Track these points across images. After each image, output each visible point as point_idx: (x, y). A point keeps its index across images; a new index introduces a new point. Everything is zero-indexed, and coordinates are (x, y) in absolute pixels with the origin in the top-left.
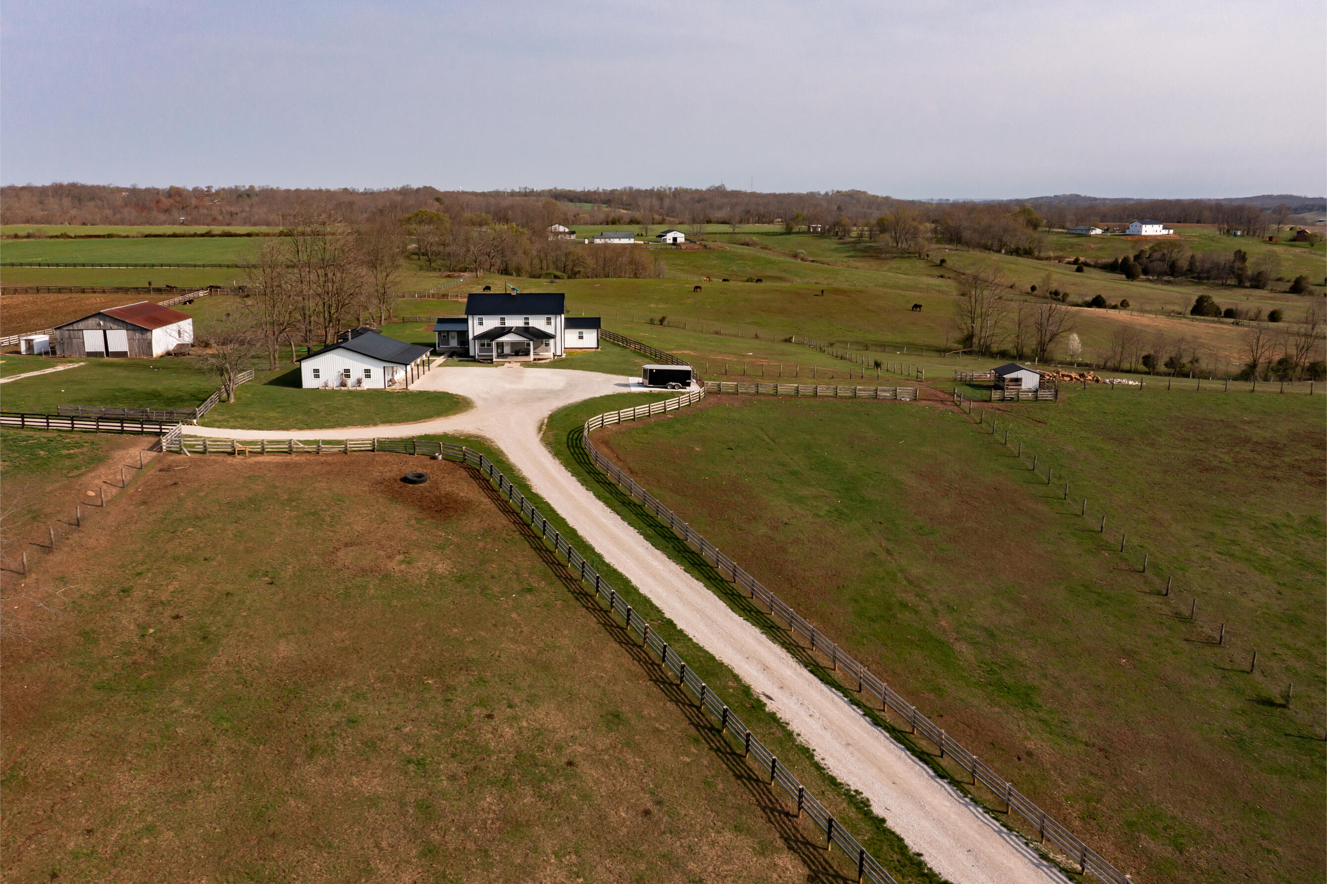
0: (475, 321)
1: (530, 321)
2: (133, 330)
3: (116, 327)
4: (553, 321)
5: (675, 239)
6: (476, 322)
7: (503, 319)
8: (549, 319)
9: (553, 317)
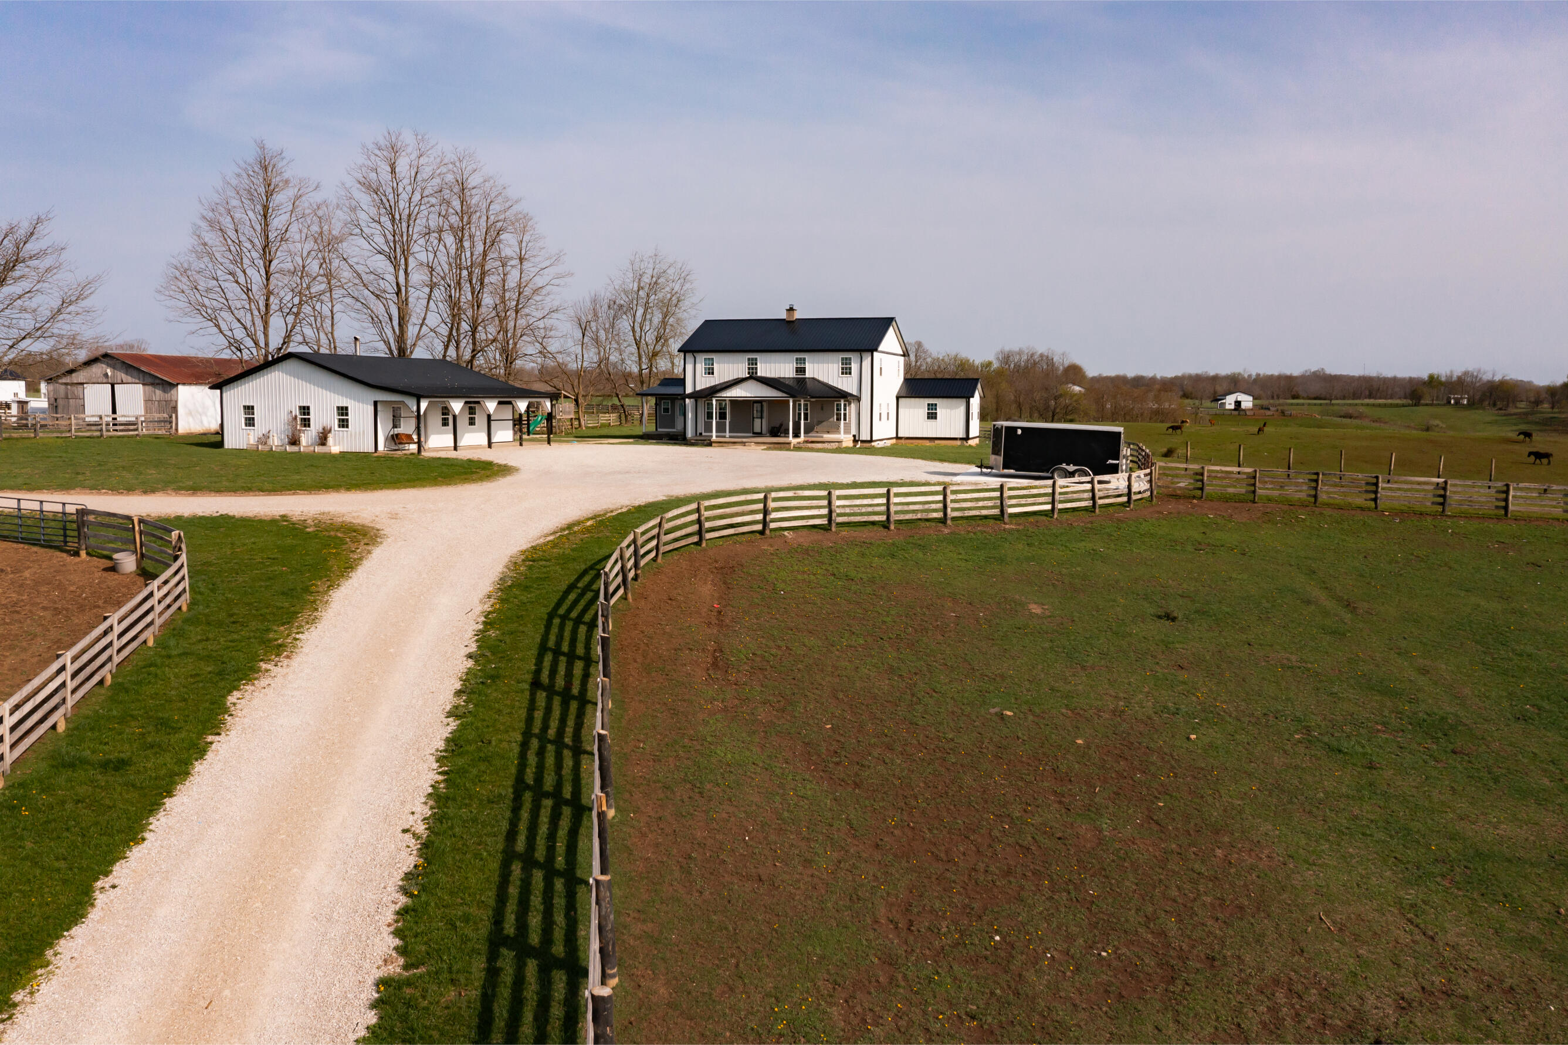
0: (698, 366)
1: (808, 366)
2: (152, 384)
3: (130, 379)
4: (855, 367)
5: (1238, 403)
6: (701, 367)
7: (753, 362)
8: (846, 362)
9: (854, 357)
